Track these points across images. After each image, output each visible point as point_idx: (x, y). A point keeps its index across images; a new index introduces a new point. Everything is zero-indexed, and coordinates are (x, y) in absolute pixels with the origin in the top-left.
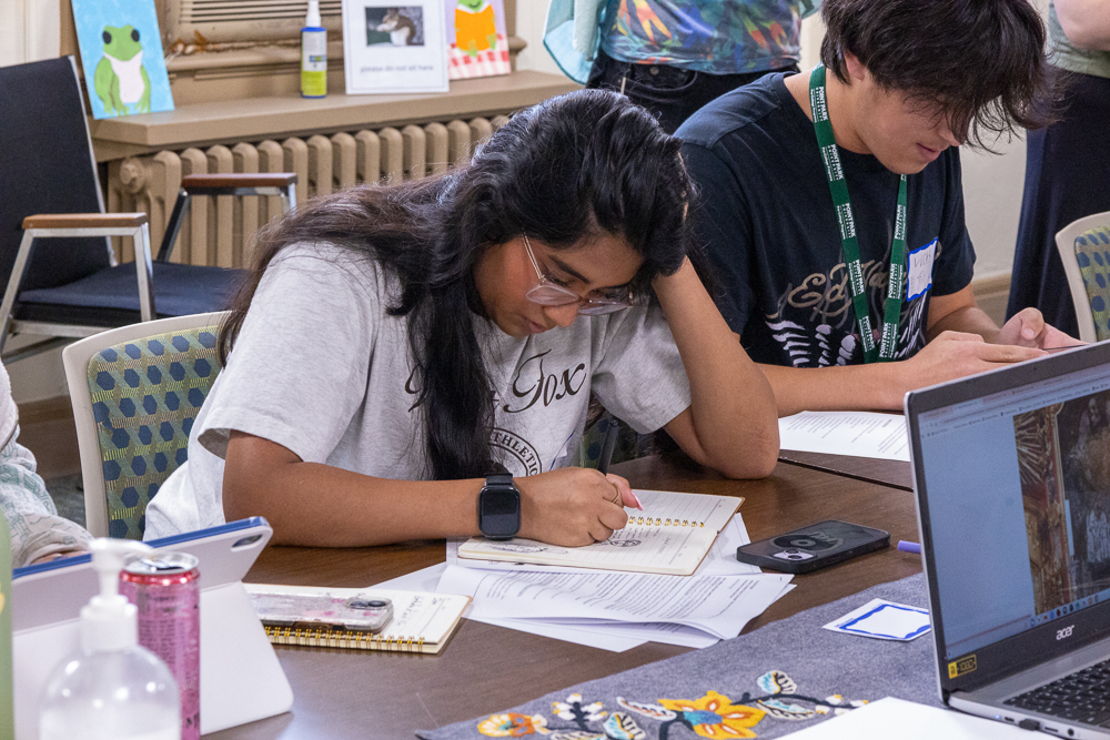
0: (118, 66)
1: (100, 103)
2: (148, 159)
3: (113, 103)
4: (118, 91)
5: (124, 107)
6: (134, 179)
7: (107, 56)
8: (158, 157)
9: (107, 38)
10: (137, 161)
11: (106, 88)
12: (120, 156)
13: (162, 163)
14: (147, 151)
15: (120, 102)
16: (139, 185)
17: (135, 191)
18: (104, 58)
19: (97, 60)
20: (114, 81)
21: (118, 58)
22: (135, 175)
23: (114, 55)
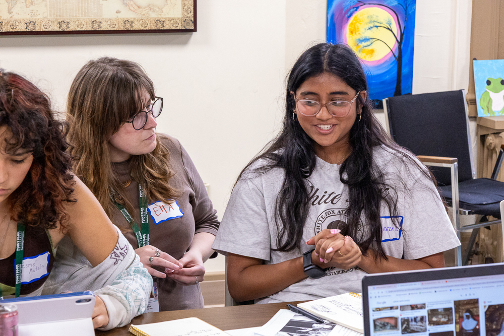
0: (492, 95)
1: (482, 110)
2: (496, 135)
3: (488, 111)
4: (491, 105)
5: (493, 112)
6: (491, 143)
7: (488, 90)
8: (500, 135)
9: (489, 83)
10: (493, 136)
11: (486, 104)
12: (487, 133)
13: (501, 137)
14: (496, 132)
15: (492, 110)
16: (493, 146)
17: (492, 148)
18: (486, 91)
19: (483, 92)
20: (490, 101)
21: (493, 92)
22: (491, 141)
23: (491, 90)
